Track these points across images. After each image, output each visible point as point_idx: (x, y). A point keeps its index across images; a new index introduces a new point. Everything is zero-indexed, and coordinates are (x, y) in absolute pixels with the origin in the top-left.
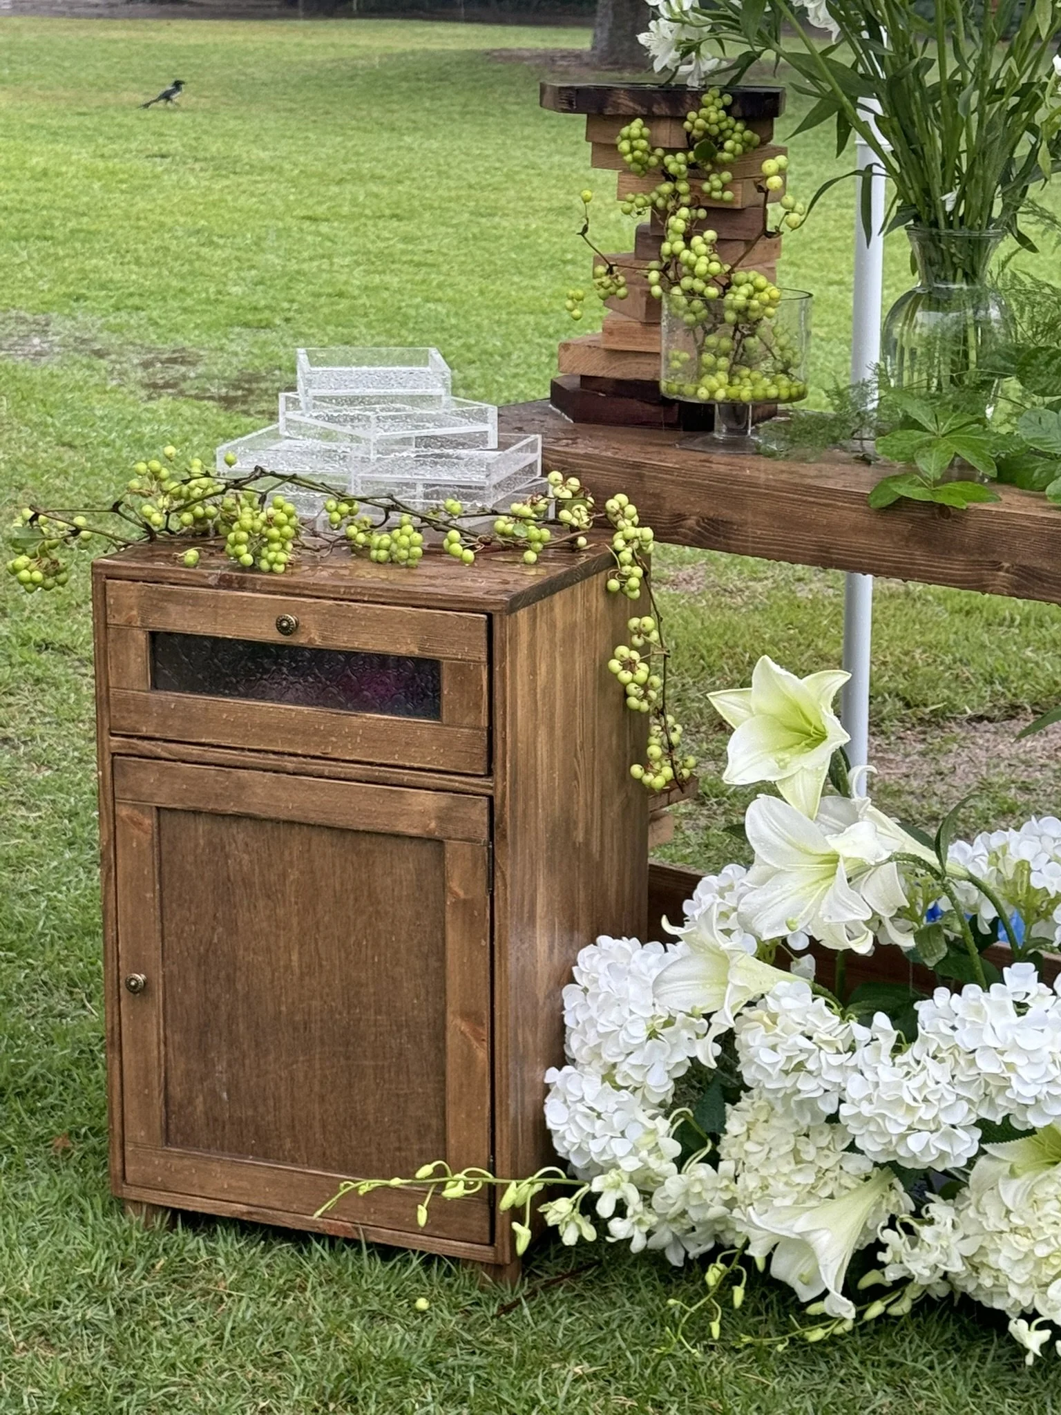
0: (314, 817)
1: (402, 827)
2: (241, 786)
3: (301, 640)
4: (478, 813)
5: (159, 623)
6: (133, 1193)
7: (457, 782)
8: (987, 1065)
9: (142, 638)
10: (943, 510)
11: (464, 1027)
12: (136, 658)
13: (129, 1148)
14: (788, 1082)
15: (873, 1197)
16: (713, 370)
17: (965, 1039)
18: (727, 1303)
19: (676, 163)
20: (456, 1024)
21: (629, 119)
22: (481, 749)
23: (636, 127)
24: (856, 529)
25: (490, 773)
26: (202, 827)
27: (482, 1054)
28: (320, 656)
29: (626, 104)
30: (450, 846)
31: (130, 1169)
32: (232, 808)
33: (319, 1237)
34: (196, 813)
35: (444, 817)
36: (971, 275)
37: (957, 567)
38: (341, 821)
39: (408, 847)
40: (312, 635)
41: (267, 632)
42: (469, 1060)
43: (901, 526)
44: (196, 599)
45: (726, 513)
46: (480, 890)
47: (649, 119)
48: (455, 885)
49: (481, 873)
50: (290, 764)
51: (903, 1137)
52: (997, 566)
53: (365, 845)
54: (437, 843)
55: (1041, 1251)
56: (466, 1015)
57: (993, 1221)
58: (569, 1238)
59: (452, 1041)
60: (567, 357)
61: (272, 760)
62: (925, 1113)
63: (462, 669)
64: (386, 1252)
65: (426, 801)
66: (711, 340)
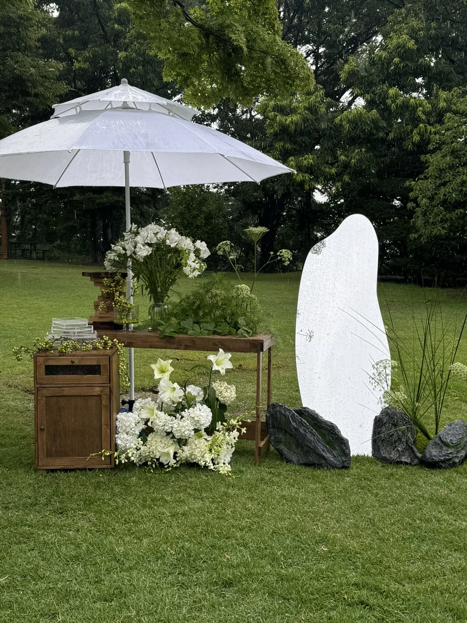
0: (77, 394)
1: (94, 394)
2: (63, 390)
3: (75, 364)
4: (108, 390)
5: (47, 364)
6: (40, 468)
7: (104, 385)
8: (196, 419)
9: (44, 367)
10: (172, 337)
11: (105, 427)
12: (43, 370)
13: (39, 459)
14: (163, 427)
15: (175, 446)
16: (123, 318)
17: (192, 415)
18: (152, 467)
19: (113, 285)
20: (103, 426)
21: (104, 278)
22: (108, 379)
23: (106, 279)
24: (157, 342)
25: (110, 383)
26: (55, 399)
27: (109, 431)
28: (77, 366)
29: (103, 275)
30: (102, 396)
31: (39, 463)
32: (61, 395)
33: (77, 469)
34: (54, 396)
35: (101, 391)
36: (162, 302)
37: (174, 346)
38: (81, 394)
39: (94, 397)
40: (77, 363)
41: (69, 363)
42: (106, 433)
43: (164, 340)
44: (54, 359)
45: (132, 341)
46: (108, 403)
47: (107, 278)
48: (103, 403)
49: (108, 400)
50: (72, 385)
51: (184, 432)
52: (181, 345)
53: (86, 398)
54: (100, 396)
55: (202, 450)
56: (105, 425)
57: (194, 447)
58: (123, 462)
59: (103, 429)
60: (91, 318)
61: (69, 385)
62: (187, 428)
63: (105, 366)
64: (90, 470)
65: (98, 389)
66: (123, 313)
